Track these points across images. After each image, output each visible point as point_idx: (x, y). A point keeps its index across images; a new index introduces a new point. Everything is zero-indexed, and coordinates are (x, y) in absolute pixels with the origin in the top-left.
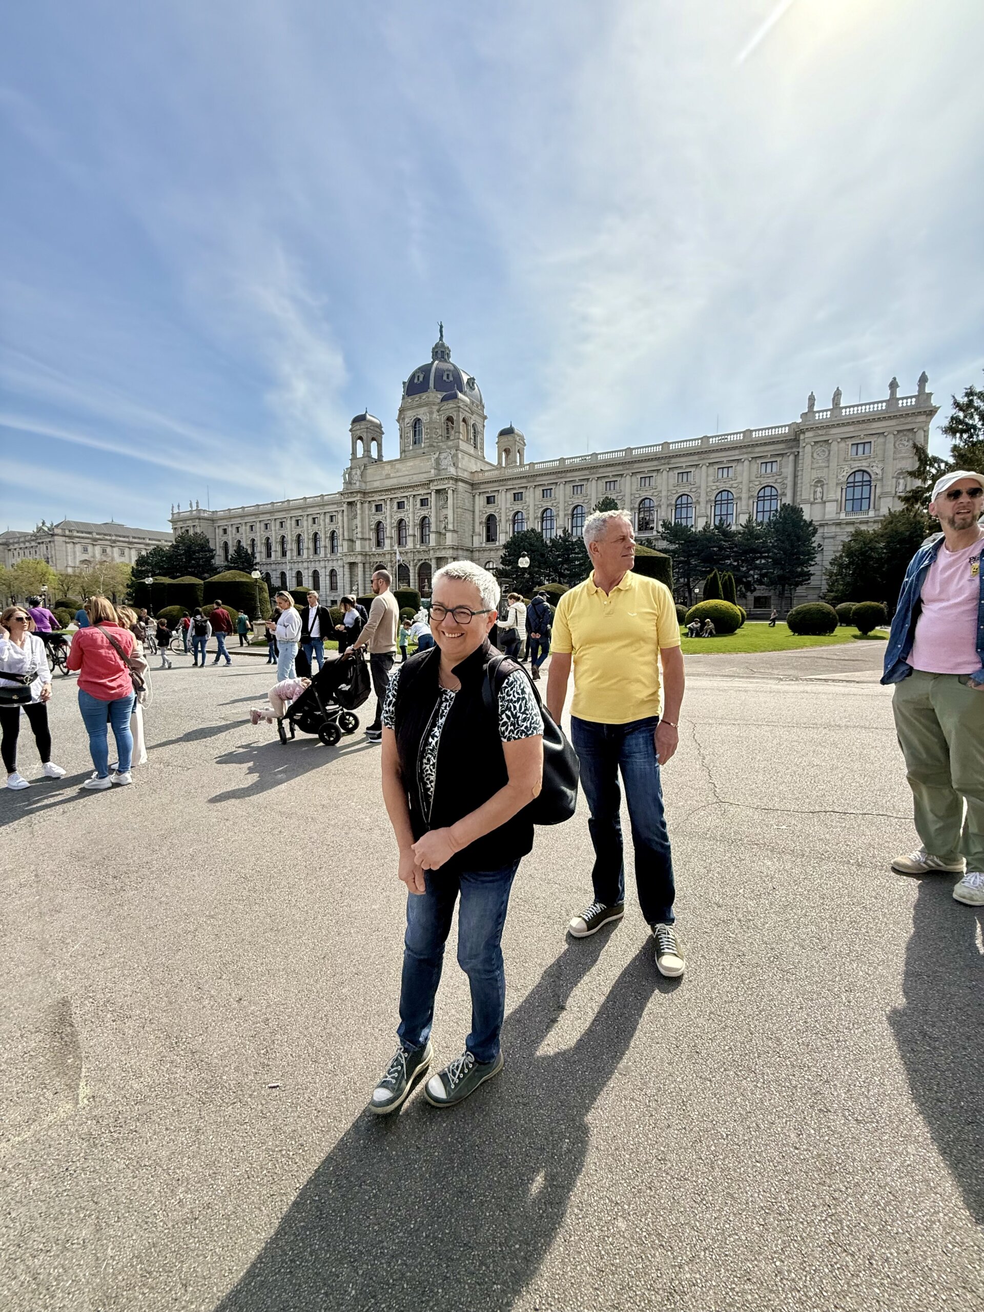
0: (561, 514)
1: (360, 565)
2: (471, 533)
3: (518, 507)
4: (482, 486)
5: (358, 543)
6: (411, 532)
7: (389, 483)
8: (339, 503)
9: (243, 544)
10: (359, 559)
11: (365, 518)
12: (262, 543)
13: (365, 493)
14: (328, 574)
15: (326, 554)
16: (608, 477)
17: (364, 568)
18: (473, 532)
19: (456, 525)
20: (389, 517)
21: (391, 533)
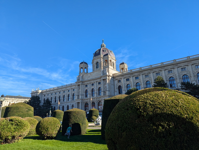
0: (142, 84)
1: (81, 103)
2: (114, 91)
3: (128, 83)
4: (116, 78)
5: (80, 96)
6: (96, 92)
7: (89, 78)
8: (75, 86)
9: (49, 99)
10: (80, 101)
11: (82, 89)
12: (54, 98)
13: (83, 82)
14: (71, 106)
15: (71, 100)
16: (156, 71)
17: (82, 104)
18: (115, 91)
19: (109, 89)
20: (89, 88)
21: (90, 93)
